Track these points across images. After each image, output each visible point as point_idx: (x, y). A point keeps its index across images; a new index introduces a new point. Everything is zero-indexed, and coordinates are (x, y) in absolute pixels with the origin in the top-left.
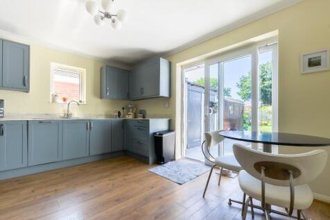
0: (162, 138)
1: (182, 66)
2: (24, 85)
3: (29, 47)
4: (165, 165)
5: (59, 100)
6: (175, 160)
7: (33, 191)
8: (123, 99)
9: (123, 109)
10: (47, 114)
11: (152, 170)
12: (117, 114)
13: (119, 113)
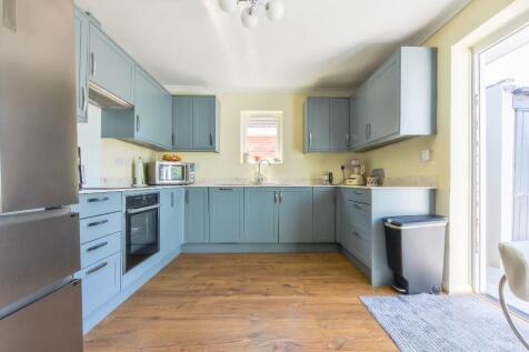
0: (399, 232)
1: (472, 49)
2: (210, 145)
3: (214, 97)
4: (408, 298)
5: (251, 161)
6: (445, 291)
7: (195, 277)
8: (339, 151)
9: (343, 168)
10: (237, 179)
11: (368, 300)
12: (326, 178)
13: (331, 175)
